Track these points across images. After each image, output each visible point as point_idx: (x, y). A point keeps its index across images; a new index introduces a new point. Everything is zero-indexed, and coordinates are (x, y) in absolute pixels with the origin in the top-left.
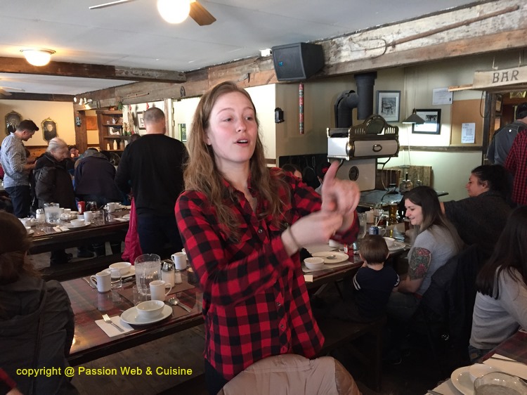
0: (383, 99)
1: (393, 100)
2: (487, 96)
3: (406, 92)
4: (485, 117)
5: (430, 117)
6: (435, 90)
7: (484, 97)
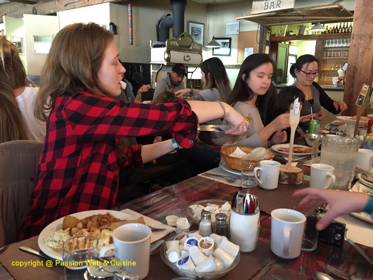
0: (192, 27)
1: (200, 30)
2: (261, 28)
3: (209, 25)
4: (260, 44)
5: (224, 44)
6: (227, 24)
7: (259, 29)
